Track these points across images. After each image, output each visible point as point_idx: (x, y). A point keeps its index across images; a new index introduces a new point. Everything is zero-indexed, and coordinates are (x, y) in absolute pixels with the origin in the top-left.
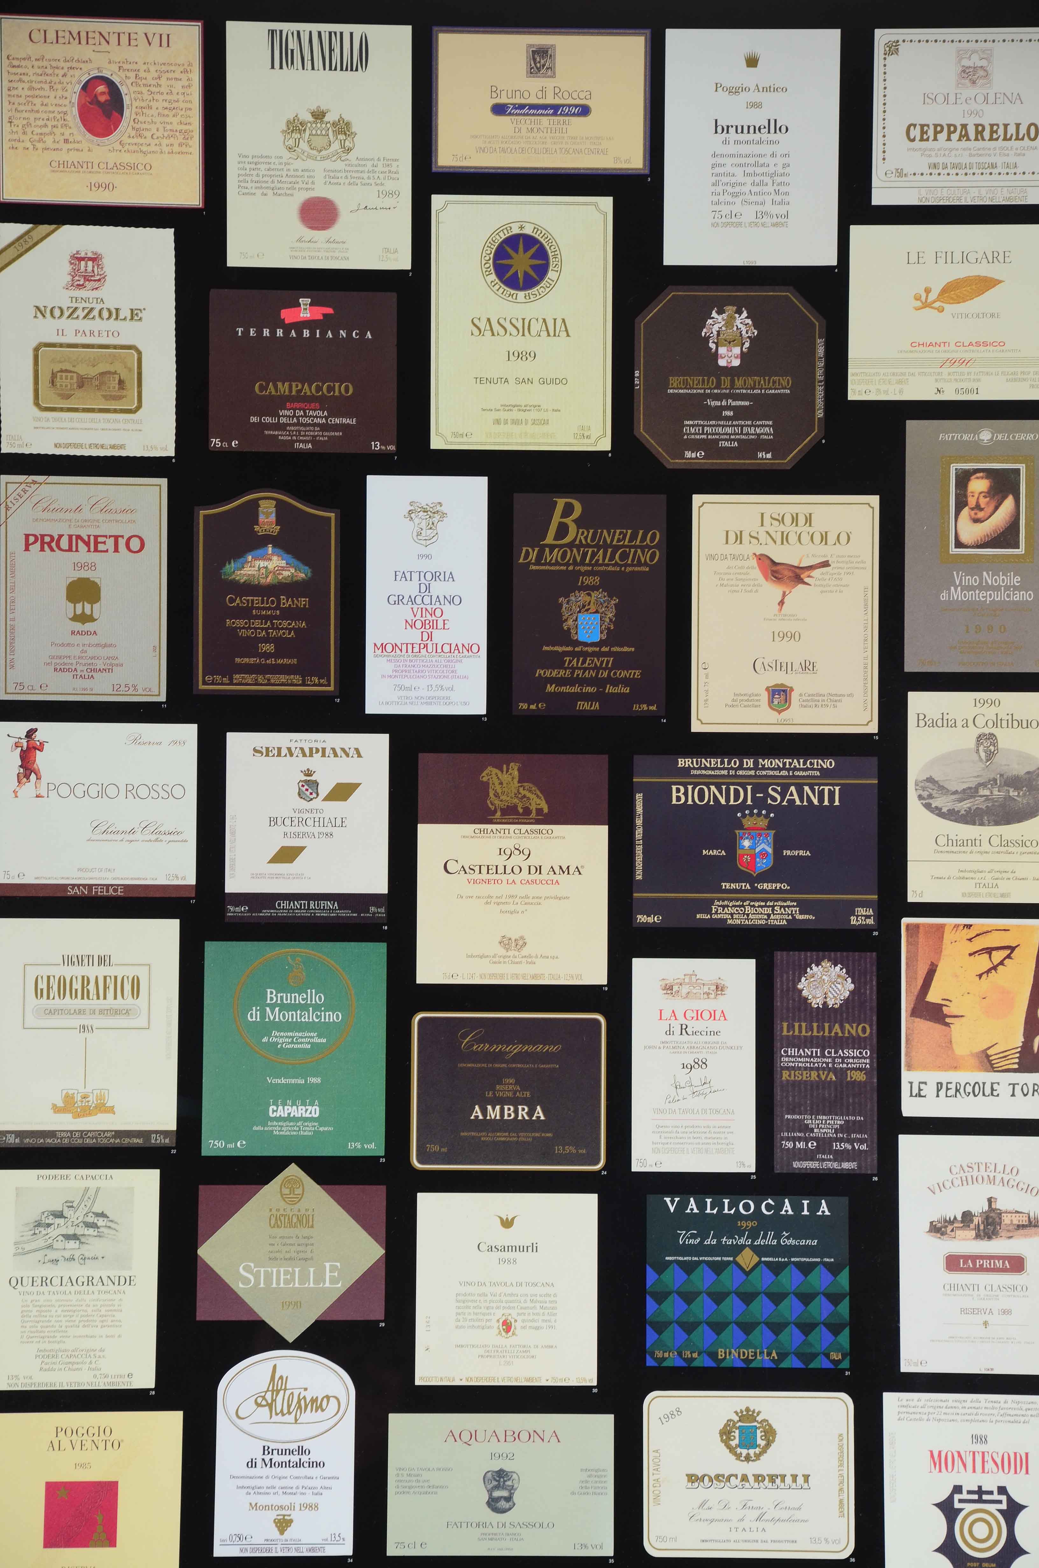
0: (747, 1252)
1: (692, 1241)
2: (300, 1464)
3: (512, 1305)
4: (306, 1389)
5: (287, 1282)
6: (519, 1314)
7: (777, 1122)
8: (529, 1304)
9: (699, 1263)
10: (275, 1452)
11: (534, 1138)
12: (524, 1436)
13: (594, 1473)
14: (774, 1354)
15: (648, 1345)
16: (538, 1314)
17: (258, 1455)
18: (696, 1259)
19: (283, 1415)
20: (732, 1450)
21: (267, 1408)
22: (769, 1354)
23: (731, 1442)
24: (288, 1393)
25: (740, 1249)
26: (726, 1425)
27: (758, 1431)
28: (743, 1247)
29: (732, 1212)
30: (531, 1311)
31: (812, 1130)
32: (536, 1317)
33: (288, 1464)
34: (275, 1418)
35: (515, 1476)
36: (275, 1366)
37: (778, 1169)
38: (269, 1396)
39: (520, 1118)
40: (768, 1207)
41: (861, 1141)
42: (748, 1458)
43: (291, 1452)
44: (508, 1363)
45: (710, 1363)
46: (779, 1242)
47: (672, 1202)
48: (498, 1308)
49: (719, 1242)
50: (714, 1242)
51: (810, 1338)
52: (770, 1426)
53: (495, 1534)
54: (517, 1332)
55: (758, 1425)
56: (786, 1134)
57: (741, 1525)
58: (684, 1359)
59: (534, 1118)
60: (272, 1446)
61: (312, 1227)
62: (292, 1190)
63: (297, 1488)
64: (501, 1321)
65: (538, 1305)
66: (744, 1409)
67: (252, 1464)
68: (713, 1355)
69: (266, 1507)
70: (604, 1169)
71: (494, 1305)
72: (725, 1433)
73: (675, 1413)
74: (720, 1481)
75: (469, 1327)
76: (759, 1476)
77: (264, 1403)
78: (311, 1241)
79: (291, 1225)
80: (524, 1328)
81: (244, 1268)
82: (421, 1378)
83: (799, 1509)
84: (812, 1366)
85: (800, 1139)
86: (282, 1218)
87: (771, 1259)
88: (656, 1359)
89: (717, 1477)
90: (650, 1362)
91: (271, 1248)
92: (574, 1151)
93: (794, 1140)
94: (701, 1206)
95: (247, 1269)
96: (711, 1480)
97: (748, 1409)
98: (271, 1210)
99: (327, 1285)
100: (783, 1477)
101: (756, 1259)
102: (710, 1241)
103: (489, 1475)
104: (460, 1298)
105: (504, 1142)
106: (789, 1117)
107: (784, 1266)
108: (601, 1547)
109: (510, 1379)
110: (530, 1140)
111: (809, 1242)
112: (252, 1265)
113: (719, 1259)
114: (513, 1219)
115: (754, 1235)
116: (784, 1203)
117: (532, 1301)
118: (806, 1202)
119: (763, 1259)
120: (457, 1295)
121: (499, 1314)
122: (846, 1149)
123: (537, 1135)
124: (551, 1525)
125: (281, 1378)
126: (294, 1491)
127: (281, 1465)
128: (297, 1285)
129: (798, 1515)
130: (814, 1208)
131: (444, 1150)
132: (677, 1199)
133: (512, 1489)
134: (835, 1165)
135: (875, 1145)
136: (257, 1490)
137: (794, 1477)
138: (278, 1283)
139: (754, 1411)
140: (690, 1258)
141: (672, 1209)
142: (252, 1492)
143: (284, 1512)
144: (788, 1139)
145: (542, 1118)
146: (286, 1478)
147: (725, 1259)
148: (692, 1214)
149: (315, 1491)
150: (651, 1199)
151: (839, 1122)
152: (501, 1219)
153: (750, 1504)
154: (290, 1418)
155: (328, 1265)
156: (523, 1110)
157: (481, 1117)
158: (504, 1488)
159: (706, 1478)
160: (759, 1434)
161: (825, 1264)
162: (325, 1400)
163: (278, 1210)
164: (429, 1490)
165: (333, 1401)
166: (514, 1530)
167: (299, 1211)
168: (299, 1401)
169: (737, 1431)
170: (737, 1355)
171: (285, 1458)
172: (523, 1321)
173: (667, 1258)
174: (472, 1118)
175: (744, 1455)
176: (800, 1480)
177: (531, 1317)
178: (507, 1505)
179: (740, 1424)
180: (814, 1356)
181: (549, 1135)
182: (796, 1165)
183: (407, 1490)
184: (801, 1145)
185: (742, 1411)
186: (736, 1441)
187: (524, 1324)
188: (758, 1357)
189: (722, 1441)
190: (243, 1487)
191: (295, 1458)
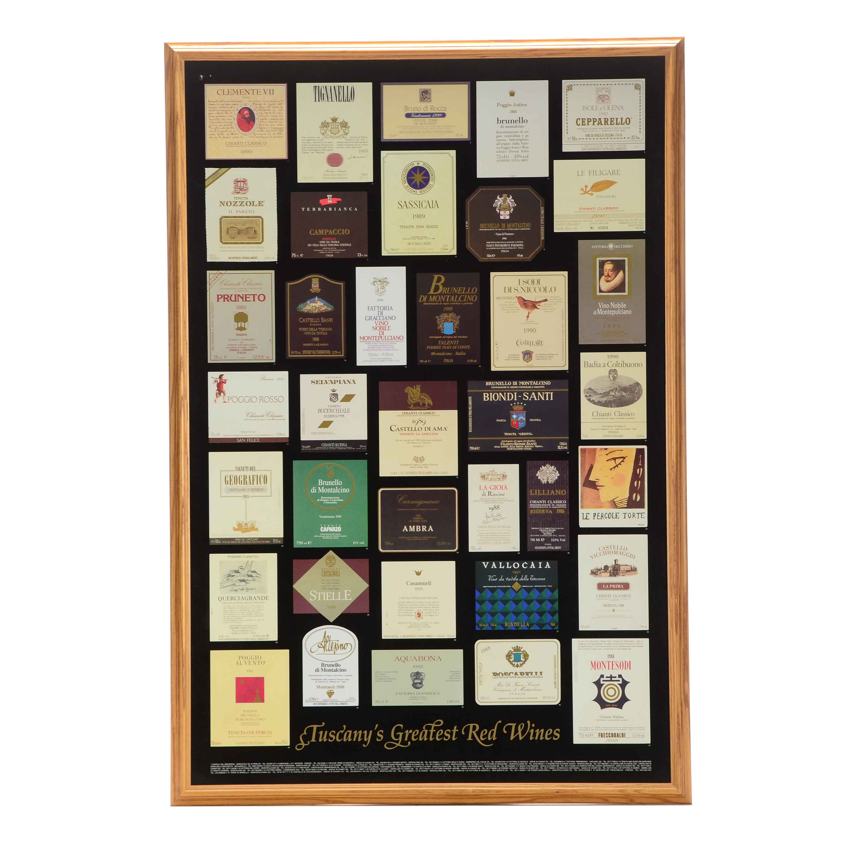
0: (517, 584)
1: (494, 580)
2: (336, 670)
3: (421, 606)
4: (338, 641)
5: (329, 598)
6: (424, 610)
7: (528, 531)
8: (428, 606)
9: (497, 588)
10: (326, 665)
11: (429, 539)
12: (427, 658)
13: (455, 673)
14: (528, 624)
15: (477, 622)
16: (432, 610)
17: (320, 667)
18: (496, 587)
19: (329, 651)
20: (511, 663)
21: (323, 648)
22: (526, 624)
23: (511, 660)
24: (331, 642)
25: (514, 582)
26: (509, 653)
27: (522, 655)
28: (515, 581)
29: (510, 567)
30: (429, 609)
31: (543, 534)
32: (431, 611)
33: (331, 670)
34: (326, 652)
35: (423, 674)
36: (325, 632)
37: (529, 550)
38: (323, 643)
39: (423, 531)
40: (525, 565)
41: (563, 538)
42: (517, 666)
43: (333, 666)
44: (419, 630)
45: (502, 628)
46: (529, 579)
47: (486, 564)
48: (415, 608)
49: (505, 580)
50: (503, 580)
51: (543, 617)
52: (526, 653)
53: (415, 697)
54: (423, 617)
55: (522, 653)
56: (532, 536)
57: (515, 692)
58: (491, 627)
59: (429, 531)
60: (325, 663)
61: (339, 576)
62: (330, 561)
63: (336, 680)
64: (417, 613)
65: (431, 606)
66: (516, 646)
67: (317, 670)
68: (503, 625)
69: (323, 687)
70: (458, 551)
71: (413, 606)
72: (508, 656)
73: (488, 648)
74: (506, 675)
75: (403, 615)
76: (522, 673)
77: (321, 646)
78: (339, 582)
79: (330, 575)
80: (426, 615)
81: (312, 593)
82: (385, 636)
83: (538, 685)
84: (543, 629)
85: (538, 537)
86: (327, 573)
87: (526, 586)
88: (480, 627)
89: (505, 673)
90: (477, 629)
91: (322, 585)
92: (445, 544)
93: (535, 538)
94: (498, 565)
95: (313, 593)
96: (502, 675)
97: (517, 647)
98: (322, 569)
99: (346, 599)
100: (532, 673)
101: (520, 586)
102: (501, 579)
103: (413, 674)
104: (400, 604)
105: (417, 541)
106: (533, 528)
107: (531, 589)
108: (458, 702)
109: (421, 636)
110: (427, 539)
111: (542, 579)
112: (315, 591)
113: (505, 586)
114: (421, 572)
115: (519, 577)
116: (531, 563)
117: (429, 605)
118: (540, 563)
119: (523, 586)
120: (399, 602)
121: (416, 610)
122: (557, 541)
123: (430, 537)
124: (438, 693)
125: (328, 636)
126: (334, 681)
127: (329, 670)
128: (333, 599)
129: (538, 688)
130: (544, 565)
131: (392, 544)
132: (488, 563)
133: (422, 680)
134: (552, 548)
135: (569, 539)
136: (320, 680)
137: (536, 673)
138: (326, 599)
139: (520, 647)
140: (493, 586)
141: (486, 567)
142: (318, 681)
143: (330, 689)
144: (533, 537)
145: (432, 531)
146: (331, 676)
147: (507, 586)
148: (494, 569)
149: (343, 681)
150: (477, 563)
151: (554, 530)
152: (416, 572)
153: (518, 684)
154: (332, 652)
155: (346, 591)
156: (424, 527)
157: (407, 531)
158: (419, 679)
159: (501, 674)
160: (522, 656)
161: (549, 588)
162: (346, 645)
163: (325, 569)
164: (389, 680)
165: (349, 645)
166: (423, 696)
167: (334, 569)
168: (336, 645)
169: (513, 655)
170: (513, 625)
171: (331, 668)
172: (425, 613)
173: (484, 587)
174: (403, 531)
175: (516, 665)
176: (539, 674)
177: (429, 611)
178: (420, 686)
179: (514, 652)
180: (544, 625)
181: (435, 537)
182: (536, 548)
183: (380, 680)
184: (538, 540)
185: (515, 647)
186: (513, 659)
187: (426, 614)
188: (522, 626)
189: (507, 659)
190: (314, 679)
191: (334, 668)
